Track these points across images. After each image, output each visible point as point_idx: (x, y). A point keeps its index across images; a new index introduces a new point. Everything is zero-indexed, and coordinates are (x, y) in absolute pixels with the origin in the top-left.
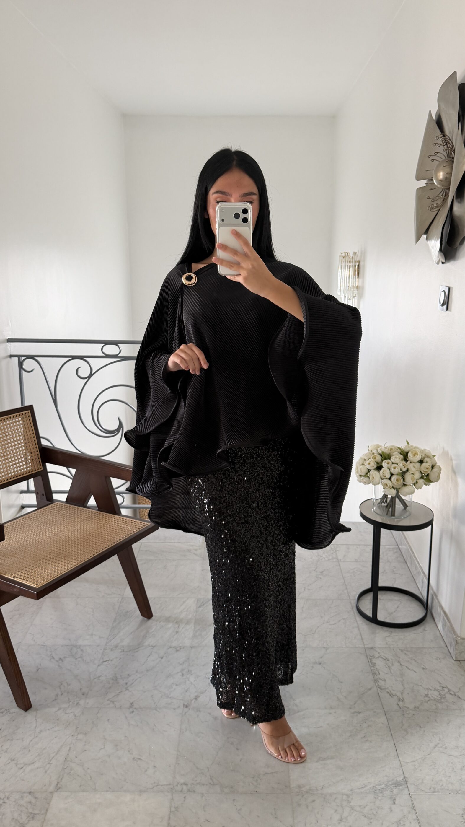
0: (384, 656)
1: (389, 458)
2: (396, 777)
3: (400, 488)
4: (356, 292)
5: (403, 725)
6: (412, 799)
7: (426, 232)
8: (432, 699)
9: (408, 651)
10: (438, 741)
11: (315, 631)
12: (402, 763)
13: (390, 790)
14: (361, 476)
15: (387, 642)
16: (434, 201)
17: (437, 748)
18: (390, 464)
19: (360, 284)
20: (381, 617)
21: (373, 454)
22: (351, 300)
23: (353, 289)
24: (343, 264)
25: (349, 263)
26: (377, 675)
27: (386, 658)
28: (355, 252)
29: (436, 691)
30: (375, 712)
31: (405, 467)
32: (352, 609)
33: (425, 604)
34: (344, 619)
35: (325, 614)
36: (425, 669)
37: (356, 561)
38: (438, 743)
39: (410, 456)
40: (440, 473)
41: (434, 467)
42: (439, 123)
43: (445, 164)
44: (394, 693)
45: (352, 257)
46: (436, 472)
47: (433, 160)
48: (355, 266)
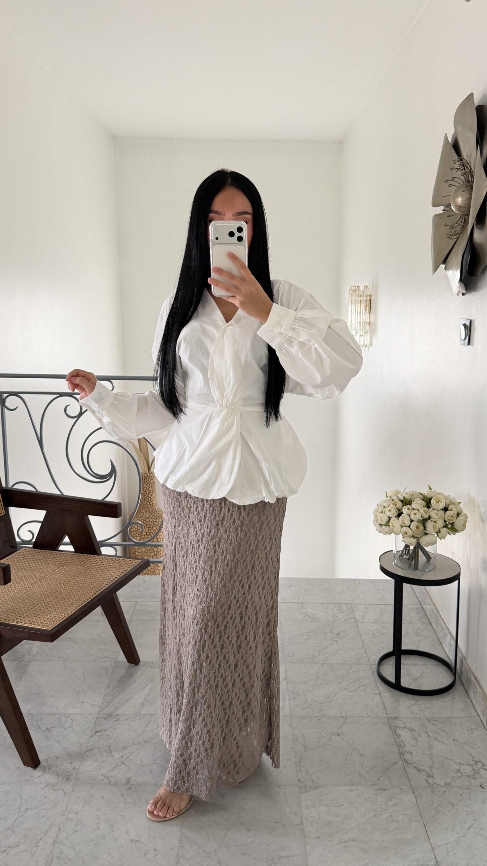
0: (411, 727)
1: (410, 505)
2: (427, 862)
3: (421, 537)
4: (368, 328)
5: (433, 803)
7: (445, 261)
8: (465, 775)
9: (436, 721)
10: (473, 822)
11: (332, 699)
12: (433, 845)
14: (380, 525)
15: (412, 711)
16: (452, 229)
17: (471, 829)
18: (410, 510)
19: (372, 320)
20: (404, 683)
21: (393, 500)
22: (363, 337)
23: (365, 324)
24: (353, 299)
25: (359, 297)
26: (402, 748)
27: (412, 728)
28: (366, 286)
29: (468, 766)
30: (401, 789)
31: (426, 514)
32: (373, 674)
33: (451, 668)
34: (363, 686)
35: (342, 680)
36: (456, 741)
37: (376, 622)
38: (473, 824)
39: (433, 504)
40: (467, 521)
41: (460, 515)
42: (456, 146)
43: (463, 189)
44: (422, 768)
45: (363, 291)
46: (462, 520)
47: (450, 185)
48: (366, 301)
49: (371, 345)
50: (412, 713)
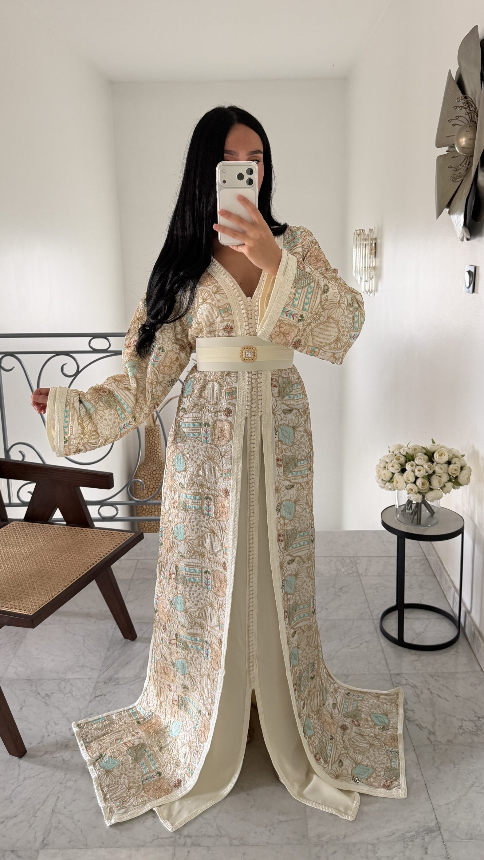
0: (412, 683)
1: (413, 460)
2: (428, 823)
3: (426, 493)
4: (373, 273)
5: (435, 762)
6: (446, 848)
7: (448, 205)
8: (467, 732)
9: (438, 676)
10: (475, 780)
11: (334, 656)
12: (434, 806)
13: (421, 837)
14: (383, 481)
15: (415, 667)
16: (456, 171)
17: (473, 788)
18: (414, 466)
19: (377, 265)
20: (407, 639)
22: (368, 282)
23: (370, 269)
24: (358, 242)
25: (364, 241)
27: (414, 685)
28: (371, 229)
29: (471, 722)
31: (431, 469)
32: (376, 629)
33: (456, 622)
34: (366, 642)
36: (459, 697)
37: (379, 575)
38: (475, 782)
39: (436, 457)
40: (471, 474)
41: (463, 469)
42: (460, 83)
43: (467, 129)
44: (424, 725)
45: (368, 235)
46: (466, 474)
47: (454, 125)
48: (371, 244)
49: (377, 291)
50: (415, 669)
